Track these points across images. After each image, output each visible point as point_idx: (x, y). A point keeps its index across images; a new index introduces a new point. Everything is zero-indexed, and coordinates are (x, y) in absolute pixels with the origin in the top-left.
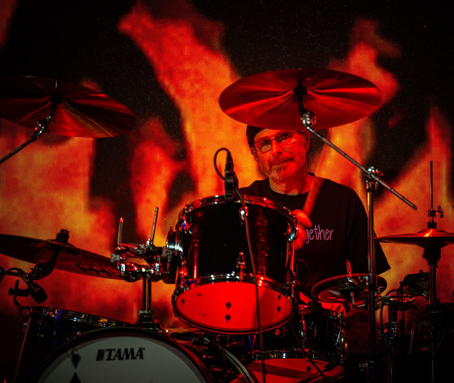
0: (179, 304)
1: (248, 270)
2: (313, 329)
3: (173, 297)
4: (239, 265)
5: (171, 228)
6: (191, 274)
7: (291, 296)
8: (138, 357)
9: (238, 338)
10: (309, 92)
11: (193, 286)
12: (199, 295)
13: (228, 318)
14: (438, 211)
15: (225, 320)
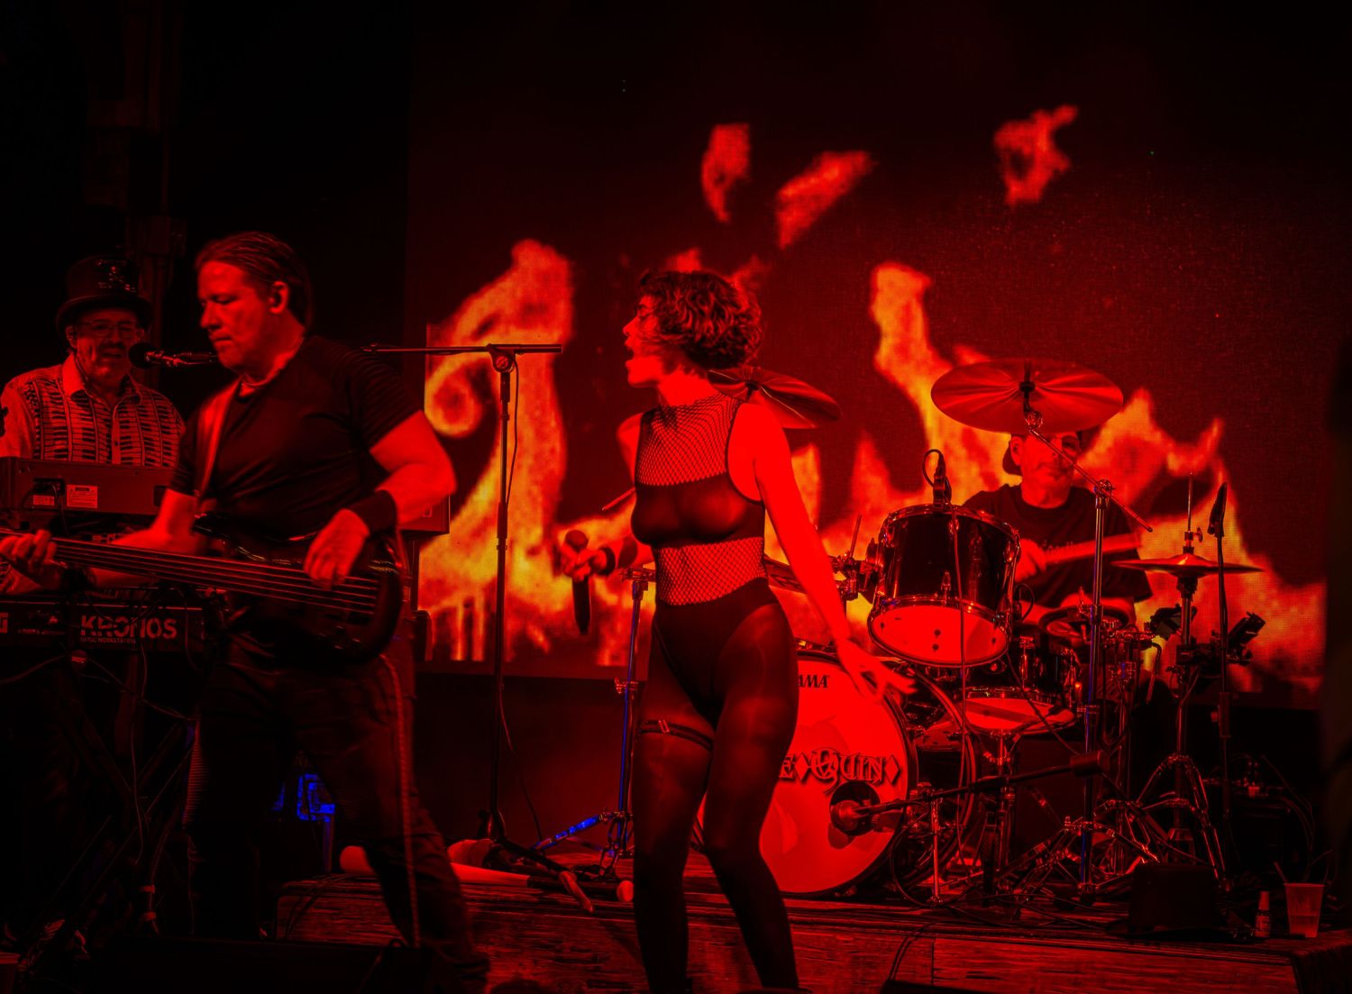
0: (877, 629)
1: (953, 593)
2: (1039, 666)
3: (869, 619)
4: (944, 587)
5: (873, 539)
6: (889, 593)
7: (1004, 626)
8: (822, 685)
9: (950, 672)
10: (1037, 388)
11: (891, 607)
12: (897, 619)
13: (936, 647)
14: (1197, 534)
15: (932, 650)
